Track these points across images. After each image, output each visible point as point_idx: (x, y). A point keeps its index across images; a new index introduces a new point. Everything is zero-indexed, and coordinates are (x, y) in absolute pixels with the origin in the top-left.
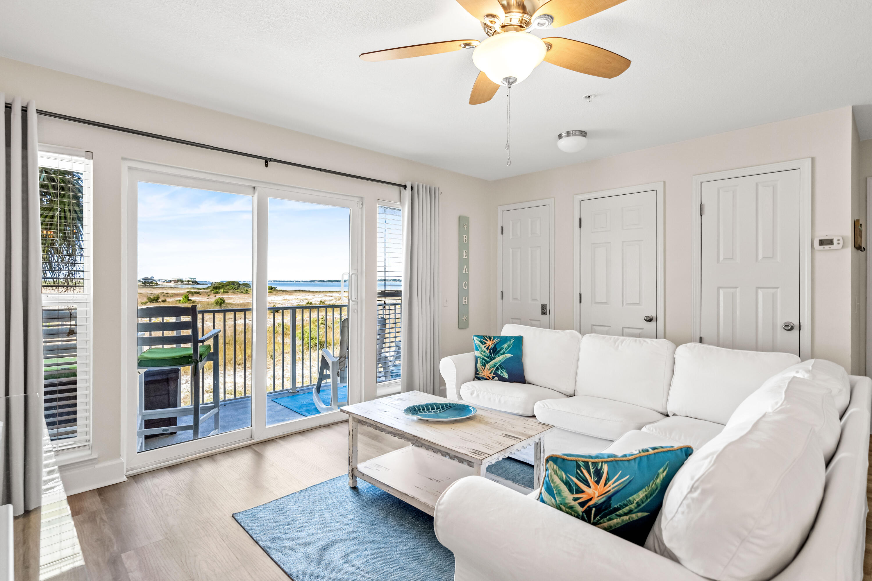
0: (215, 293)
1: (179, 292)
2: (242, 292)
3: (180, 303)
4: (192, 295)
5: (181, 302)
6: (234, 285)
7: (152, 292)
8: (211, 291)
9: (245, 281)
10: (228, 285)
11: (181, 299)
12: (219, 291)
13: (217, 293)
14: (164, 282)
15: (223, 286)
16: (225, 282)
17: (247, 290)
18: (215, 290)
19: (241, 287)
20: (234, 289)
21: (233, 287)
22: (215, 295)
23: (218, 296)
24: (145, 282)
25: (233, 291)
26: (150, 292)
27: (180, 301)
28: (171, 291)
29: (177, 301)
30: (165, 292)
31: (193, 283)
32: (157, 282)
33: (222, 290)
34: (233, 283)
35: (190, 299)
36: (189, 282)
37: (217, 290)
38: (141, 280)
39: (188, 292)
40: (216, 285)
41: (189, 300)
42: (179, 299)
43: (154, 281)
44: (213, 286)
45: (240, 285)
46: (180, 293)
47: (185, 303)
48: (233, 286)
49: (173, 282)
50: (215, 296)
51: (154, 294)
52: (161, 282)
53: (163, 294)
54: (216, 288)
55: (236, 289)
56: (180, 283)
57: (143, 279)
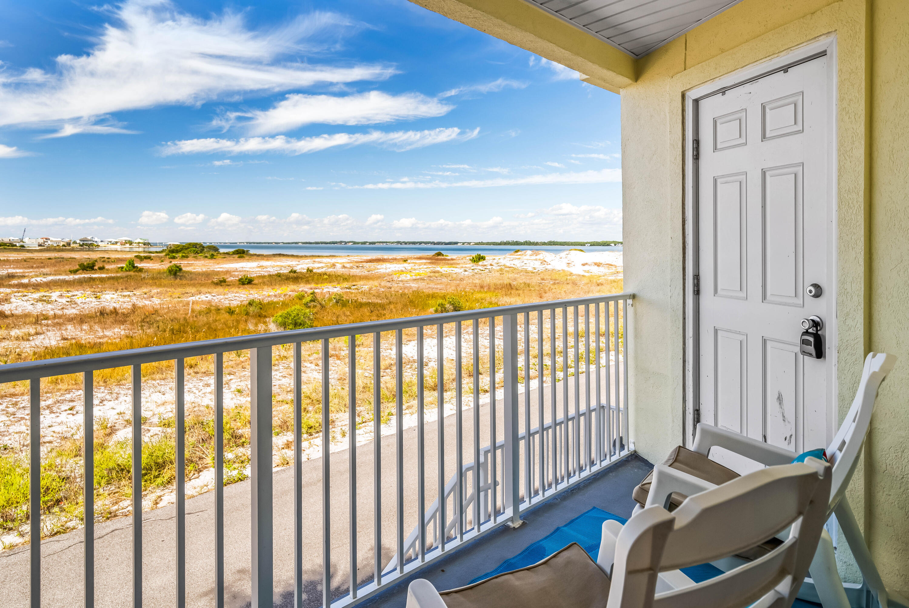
0: (171, 258)
1: (124, 256)
2: (206, 257)
3: (122, 271)
4: (141, 261)
5: (124, 269)
6: (196, 248)
7: (89, 257)
8: (166, 255)
9: (212, 243)
10: (188, 248)
11: (124, 265)
12: (177, 256)
13: (174, 258)
14: (108, 243)
15: (182, 249)
16: (184, 244)
17: (212, 255)
18: (171, 254)
19: (205, 250)
20: (197, 252)
21: (194, 251)
22: (171, 260)
23: (175, 262)
24: (83, 244)
25: (195, 255)
26: (87, 257)
27: (122, 268)
28: (113, 256)
29: (119, 268)
30: (106, 256)
31: (144, 245)
32: (99, 244)
33: (180, 255)
34: (195, 245)
35: (136, 265)
36: (140, 245)
37: (174, 254)
38: (78, 242)
39: (136, 256)
40: (173, 248)
41: (134, 267)
42: (122, 265)
43: (95, 243)
44: (169, 248)
45: (203, 247)
46: (126, 258)
47: (130, 271)
48: (194, 249)
49: (119, 244)
50: (171, 262)
51: (92, 258)
52: (104, 244)
53: (102, 260)
54: (172, 251)
55: (198, 253)
56: (128, 245)
57: (81, 240)
